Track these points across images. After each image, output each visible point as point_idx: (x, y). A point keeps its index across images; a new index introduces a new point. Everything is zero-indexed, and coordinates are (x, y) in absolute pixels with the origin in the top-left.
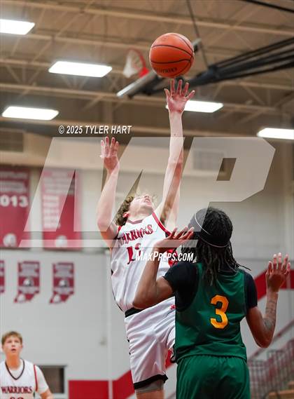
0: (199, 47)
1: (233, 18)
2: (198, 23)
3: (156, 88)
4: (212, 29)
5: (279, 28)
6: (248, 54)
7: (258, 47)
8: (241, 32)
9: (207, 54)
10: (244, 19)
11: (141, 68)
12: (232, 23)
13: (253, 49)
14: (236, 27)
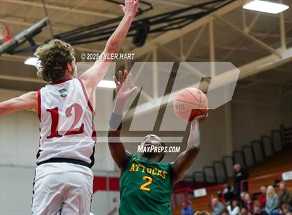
0: (47, 23)
1: (72, 4)
2: (47, 6)
3: (16, 49)
4: (58, 11)
5: (104, 12)
6: (82, 28)
7: (90, 24)
8: (78, 14)
9: (53, 28)
10: (80, 5)
11: (6, 35)
12: (72, 7)
13: (86, 25)
14: (74, 10)
